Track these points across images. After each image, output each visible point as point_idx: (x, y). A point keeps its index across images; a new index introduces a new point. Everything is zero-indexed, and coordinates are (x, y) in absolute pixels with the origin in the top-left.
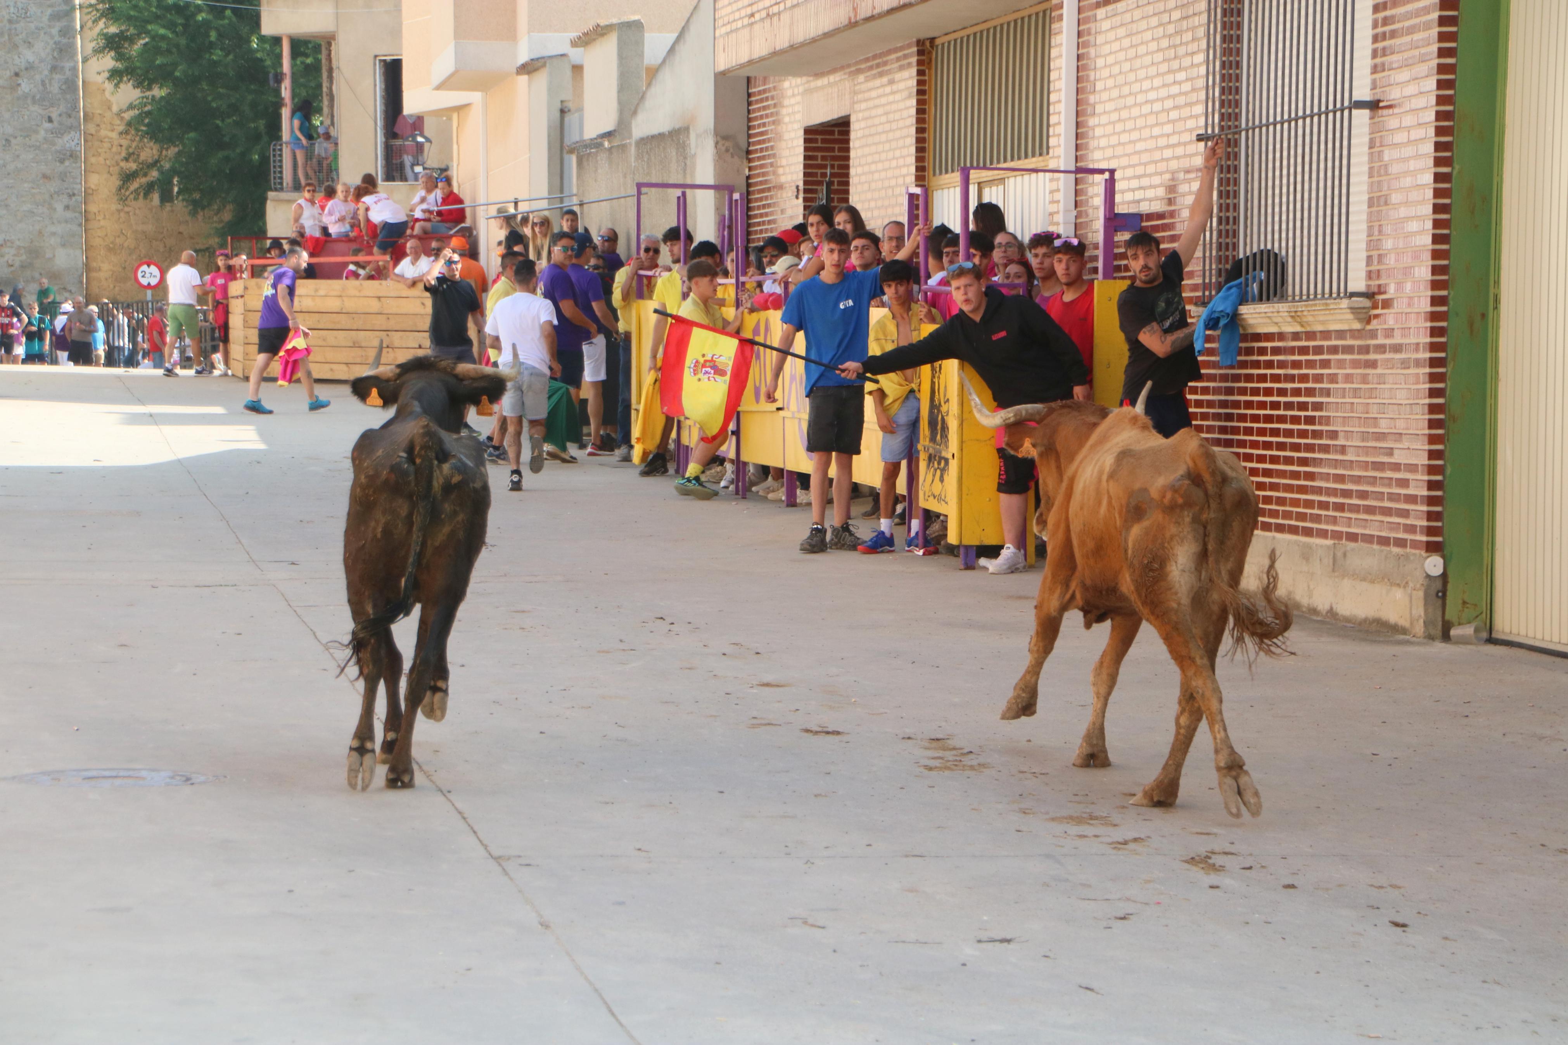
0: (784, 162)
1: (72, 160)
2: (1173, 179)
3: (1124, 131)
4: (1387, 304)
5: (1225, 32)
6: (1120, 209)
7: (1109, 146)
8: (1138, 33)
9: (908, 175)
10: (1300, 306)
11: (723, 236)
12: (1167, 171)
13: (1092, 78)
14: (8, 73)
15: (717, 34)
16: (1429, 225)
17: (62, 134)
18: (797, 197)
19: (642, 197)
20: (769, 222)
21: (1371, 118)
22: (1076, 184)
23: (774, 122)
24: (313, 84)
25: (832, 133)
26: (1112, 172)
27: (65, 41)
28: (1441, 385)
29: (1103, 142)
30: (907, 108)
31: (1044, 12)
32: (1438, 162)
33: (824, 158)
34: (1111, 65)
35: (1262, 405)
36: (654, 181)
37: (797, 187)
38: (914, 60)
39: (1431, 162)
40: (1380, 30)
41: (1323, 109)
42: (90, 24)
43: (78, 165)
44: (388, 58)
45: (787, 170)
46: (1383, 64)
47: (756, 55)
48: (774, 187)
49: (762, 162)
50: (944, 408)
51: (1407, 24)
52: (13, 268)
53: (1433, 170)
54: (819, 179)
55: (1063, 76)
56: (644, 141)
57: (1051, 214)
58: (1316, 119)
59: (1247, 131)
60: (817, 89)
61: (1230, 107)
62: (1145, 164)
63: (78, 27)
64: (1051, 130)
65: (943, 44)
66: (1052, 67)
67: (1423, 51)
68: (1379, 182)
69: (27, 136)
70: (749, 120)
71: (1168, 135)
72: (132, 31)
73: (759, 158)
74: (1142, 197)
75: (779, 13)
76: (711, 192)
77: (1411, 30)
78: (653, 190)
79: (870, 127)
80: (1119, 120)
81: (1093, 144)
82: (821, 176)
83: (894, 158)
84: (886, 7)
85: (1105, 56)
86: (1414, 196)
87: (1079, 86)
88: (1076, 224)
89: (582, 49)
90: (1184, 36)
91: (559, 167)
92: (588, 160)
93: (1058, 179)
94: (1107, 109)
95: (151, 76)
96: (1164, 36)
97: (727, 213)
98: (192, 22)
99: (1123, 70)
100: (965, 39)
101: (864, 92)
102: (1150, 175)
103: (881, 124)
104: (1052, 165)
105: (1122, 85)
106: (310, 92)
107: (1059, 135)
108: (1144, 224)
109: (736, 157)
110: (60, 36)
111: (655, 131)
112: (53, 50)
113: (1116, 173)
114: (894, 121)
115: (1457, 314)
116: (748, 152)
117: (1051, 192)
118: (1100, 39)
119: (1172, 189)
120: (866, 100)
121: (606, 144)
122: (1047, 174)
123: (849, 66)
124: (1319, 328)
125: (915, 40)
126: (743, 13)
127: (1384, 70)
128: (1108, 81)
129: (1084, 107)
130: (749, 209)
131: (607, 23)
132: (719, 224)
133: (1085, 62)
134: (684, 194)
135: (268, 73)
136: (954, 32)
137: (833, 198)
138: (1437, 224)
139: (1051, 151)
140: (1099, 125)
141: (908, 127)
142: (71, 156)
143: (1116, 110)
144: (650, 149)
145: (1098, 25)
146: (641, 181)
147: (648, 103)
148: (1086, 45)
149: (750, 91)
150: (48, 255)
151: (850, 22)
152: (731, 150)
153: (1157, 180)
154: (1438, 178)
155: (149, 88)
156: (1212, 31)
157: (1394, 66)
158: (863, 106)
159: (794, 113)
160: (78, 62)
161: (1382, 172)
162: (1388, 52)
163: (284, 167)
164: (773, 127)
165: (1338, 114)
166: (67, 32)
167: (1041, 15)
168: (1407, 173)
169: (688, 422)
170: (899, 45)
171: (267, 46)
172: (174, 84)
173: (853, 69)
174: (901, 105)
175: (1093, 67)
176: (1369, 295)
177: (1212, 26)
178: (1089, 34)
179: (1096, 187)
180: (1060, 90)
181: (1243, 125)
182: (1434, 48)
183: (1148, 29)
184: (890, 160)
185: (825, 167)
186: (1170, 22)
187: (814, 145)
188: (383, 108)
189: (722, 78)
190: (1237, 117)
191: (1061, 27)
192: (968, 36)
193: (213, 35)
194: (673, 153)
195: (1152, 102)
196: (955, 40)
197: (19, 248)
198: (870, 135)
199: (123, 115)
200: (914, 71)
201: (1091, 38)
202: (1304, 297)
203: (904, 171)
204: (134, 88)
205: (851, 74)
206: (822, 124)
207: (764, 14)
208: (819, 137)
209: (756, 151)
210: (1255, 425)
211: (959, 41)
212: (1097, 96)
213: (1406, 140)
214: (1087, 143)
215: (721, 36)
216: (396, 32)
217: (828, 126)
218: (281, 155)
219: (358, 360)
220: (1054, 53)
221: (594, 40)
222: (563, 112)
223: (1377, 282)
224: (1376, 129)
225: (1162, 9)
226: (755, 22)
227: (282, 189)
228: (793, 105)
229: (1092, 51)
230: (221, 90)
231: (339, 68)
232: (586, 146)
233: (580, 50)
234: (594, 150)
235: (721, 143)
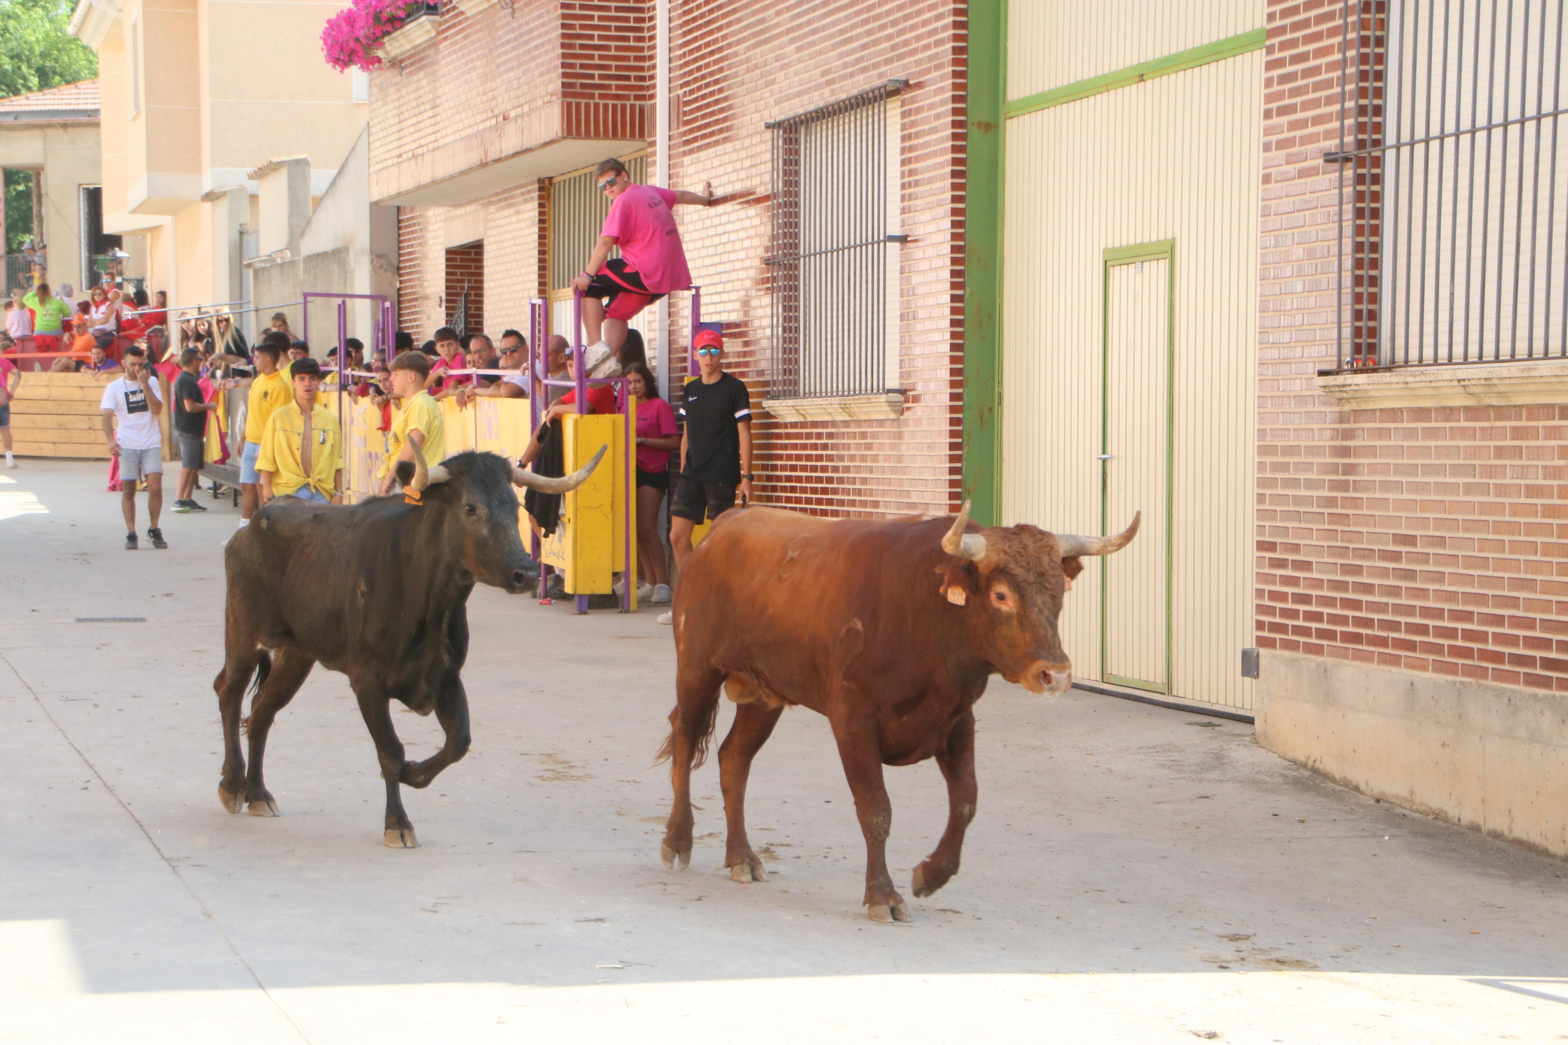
0: (429, 277)
2: (747, 296)
3: (707, 256)
4: (916, 399)
5: (786, 178)
6: (704, 319)
8: (717, 177)
9: (531, 289)
10: (848, 400)
11: (378, 338)
12: (742, 289)
13: (681, 212)
15: (371, 171)
16: (948, 336)
18: (440, 306)
19: (309, 305)
20: (417, 326)
21: (902, 250)
23: (420, 244)
24: (24, 208)
25: (469, 253)
26: (699, 289)
28: (958, 465)
30: (531, 234)
31: (642, 158)
32: (954, 286)
33: (462, 274)
35: (819, 480)
36: (319, 291)
37: (440, 298)
38: (536, 195)
39: (948, 286)
40: (906, 180)
41: (864, 241)
44: (91, 187)
45: (432, 283)
46: (910, 207)
47: (404, 189)
48: (421, 297)
49: (411, 277)
51: (927, 175)
53: (950, 292)
54: (459, 291)
56: (309, 259)
57: (649, 322)
58: (858, 249)
59: (805, 257)
60: (456, 217)
61: (791, 238)
62: (724, 283)
65: (559, 183)
67: (940, 197)
68: (908, 301)
70: (400, 242)
71: (742, 260)
73: (408, 274)
74: (722, 309)
75: (423, 155)
76: (368, 301)
77: (930, 181)
78: (319, 299)
79: (500, 249)
80: (703, 247)
82: (460, 289)
83: (520, 275)
84: (511, 152)
86: (935, 312)
88: (669, 331)
89: (258, 181)
90: (754, 181)
91: (238, 279)
92: (263, 273)
94: (696, 237)
96: (738, 180)
97: (381, 318)
100: (578, 179)
101: (495, 220)
102: (728, 292)
103: (509, 247)
105: (705, 219)
106: (22, 215)
108: (724, 332)
109: (389, 273)
111: (320, 250)
113: (701, 290)
114: (521, 244)
115: (970, 408)
116: (399, 269)
118: (687, 181)
119: (746, 303)
120: (497, 227)
121: (279, 261)
123: (482, 199)
124: (864, 417)
125: (536, 178)
126: (393, 153)
127: (910, 212)
128: (693, 215)
130: (400, 315)
131: (279, 160)
132: (374, 327)
134: (344, 302)
136: (569, 173)
137: (470, 307)
138: (954, 335)
141: (532, 249)
143: (700, 239)
144: (316, 265)
145: (685, 169)
146: (308, 291)
147: (314, 226)
149: (400, 218)
151: (482, 163)
152: (385, 267)
153: (734, 296)
154: (954, 298)
156: (775, 177)
157: (919, 208)
158: (494, 232)
159: (437, 237)
161: (911, 293)
162: (913, 198)
164: (419, 248)
165: (876, 246)
167: (639, 160)
168: (929, 294)
169: (349, 492)
170: (523, 182)
173: (486, 201)
174: (526, 232)
176: (903, 392)
177: (775, 173)
178: (678, 177)
179: (685, 302)
181: (802, 253)
182: (949, 195)
183: (725, 174)
184: (517, 276)
185: (463, 281)
186: (742, 169)
187: (454, 264)
188: (87, 228)
189: (375, 207)
190: (797, 246)
191: (655, 171)
192: (580, 176)
194: (335, 268)
195: (729, 233)
196: (570, 180)
198: (501, 256)
200: (535, 204)
201: (680, 180)
202: (852, 393)
203: (529, 285)
205: (484, 205)
206: (461, 246)
207: (410, 155)
208: (458, 257)
209: (405, 268)
210: (814, 496)
211: (572, 180)
212: (685, 227)
213: (928, 268)
215: (374, 172)
216: (96, 165)
217: (465, 248)
219: (64, 440)
221: (268, 174)
222: (241, 233)
223: (908, 382)
224: (905, 258)
225: (736, 158)
226: (403, 162)
228: (436, 230)
231: (47, 194)
232: (261, 261)
233: (255, 183)
234: (268, 265)
235: (376, 260)
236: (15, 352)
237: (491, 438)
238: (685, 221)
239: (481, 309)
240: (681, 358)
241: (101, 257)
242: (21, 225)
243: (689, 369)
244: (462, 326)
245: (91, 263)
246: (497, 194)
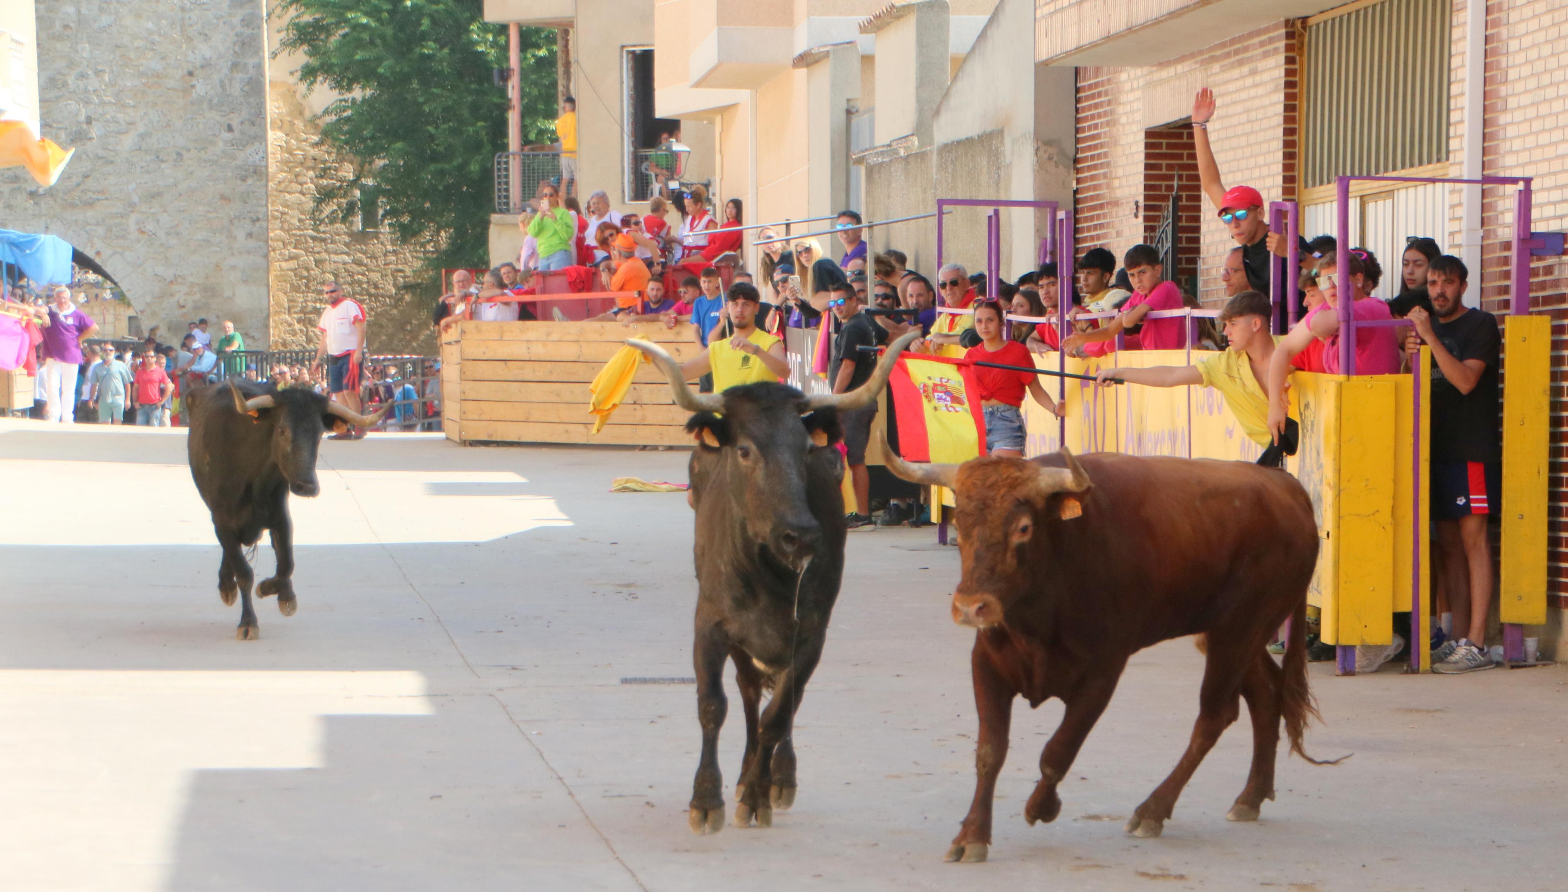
0: (1120, 172)
1: (256, 177)
3: (1544, 130)
6: (1538, 227)
7: (1524, 149)
9: (1273, 187)
13: (1503, 65)
14: (180, 72)
15: (1039, 14)
17: (244, 146)
18: (1136, 216)
19: (945, 217)
22: (1483, 197)
23: (1108, 123)
24: (546, 82)
25: (1180, 136)
26: (1528, 181)
27: (248, 32)
29: (1517, 145)
30: (1273, 104)
33: (1169, 167)
34: (1527, 49)
36: (960, 198)
37: (1137, 203)
38: (1282, 44)
42: (278, 11)
43: (263, 182)
44: (638, 49)
45: (1124, 181)
47: (1085, 41)
48: (1107, 203)
49: (1094, 173)
50: (1316, 477)
52: (184, 310)
54: (1164, 192)
55: (1468, 62)
56: (947, 148)
57: (1452, 234)
60: (1162, 82)
63: (265, 14)
64: (1452, 129)
65: (1318, 25)
66: (1453, 52)
69: (203, 149)
70: (1078, 121)
72: (329, 20)
73: (1090, 168)
76: (1030, 210)
78: (960, 208)
79: (1226, 128)
80: (1537, 117)
81: (1504, 147)
82: (1166, 190)
83: (1256, 167)
85: (1520, 37)
87: (1487, 74)
88: (1482, 246)
89: (874, 35)
91: (844, 181)
92: (879, 171)
93: (1460, 191)
94: (1522, 104)
95: (351, 76)
97: (1049, 235)
98: (400, 8)
99: (1543, 54)
100: (1345, 18)
101: (1219, 85)
103: (1240, 124)
104: (1453, 173)
105: (1541, 73)
106: (543, 91)
107: (1462, 136)
109: (1061, 167)
110: (243, 26)
111: (962, 135)
112: (235, 44)
113: (1533, 183)
114: (1257, 120)
116: (1076, 161)
117: (1452, 207)
118: (1514, 16)
121: (902, 153)
122: (1447, 184)
123: (1201, 52)
125: (1282, 19)
128: (1523, 68)
129: (1494, 101)
130: (1076, 231)
131: (904, 3)
132: (1040, 249)
133: (1494, 45)
134: (997, 212)
135: (490, 70)
136: (1332, 9)
137: (1181, 216)
139: (1451, 156)
140: (1512, 123)
141: (1274, 127)
142: (255, 172)
143: (1533, 104)
144: (956, 158)
146: (944, 197)
147: (953, 101)
148: (1496, 23)
149: (1079, 85)
150: (227, 293)
152: (1055, 158)
155: (349, 89)
159: (1132, 112)
160: (263, 58)
163: (511, 183)
164: (1107, 129)
166: (252, 21)
170: (1262, 27)
171: (490, 37)
172: (379, 84)
173: (1206, 56)
174: (1266, 101)
175: (1504, 51)
178: (1500, 10)
179: (1507, 201)
180: (1463, 80)
184: (1251, 169)
185: (1171, 178)
187: (1158, 151)
188: (631, 110)
189: (1043, 69)
192: (1349, 14)
193: (426, 23)
194: (983, 162)
196: (1333, 20)
197: (192, 285)
198: (1227, 138)
199: (318, 121)
200: (1281, 58)
201: (1503, 15)
204: (331, 88)
205: (1204, 62)
206: (1167, 125)
208: (1164, 141)
209: (1085, 159)
211: (1337, 21)
212: (1510, 86)
214: (1497, 145)
215: (1043, 17)
216: (647, 17)
217: (1175, 128)
218: (507, 169)
220: (1456, 34)
221: (888, 24)
222: (849, 112)
227: (508, 211)
228: (1131, 102)
229: (1504, 32)
230: (435, 90)
231: (577, 62)
232: (877, 154)
233: (871, 36)
234: (887, 159)
235: (1043, 149)
236: (532, 292)
237: (1211, 413)
238: (1510, 77)
239: (1197, 219)
240: (1500, 287)
241: (651, 152)
242: (541, 106)
243: (1513, 303)
244: (1170, 244)
245: (638, 160)
246: (1223, 45)
